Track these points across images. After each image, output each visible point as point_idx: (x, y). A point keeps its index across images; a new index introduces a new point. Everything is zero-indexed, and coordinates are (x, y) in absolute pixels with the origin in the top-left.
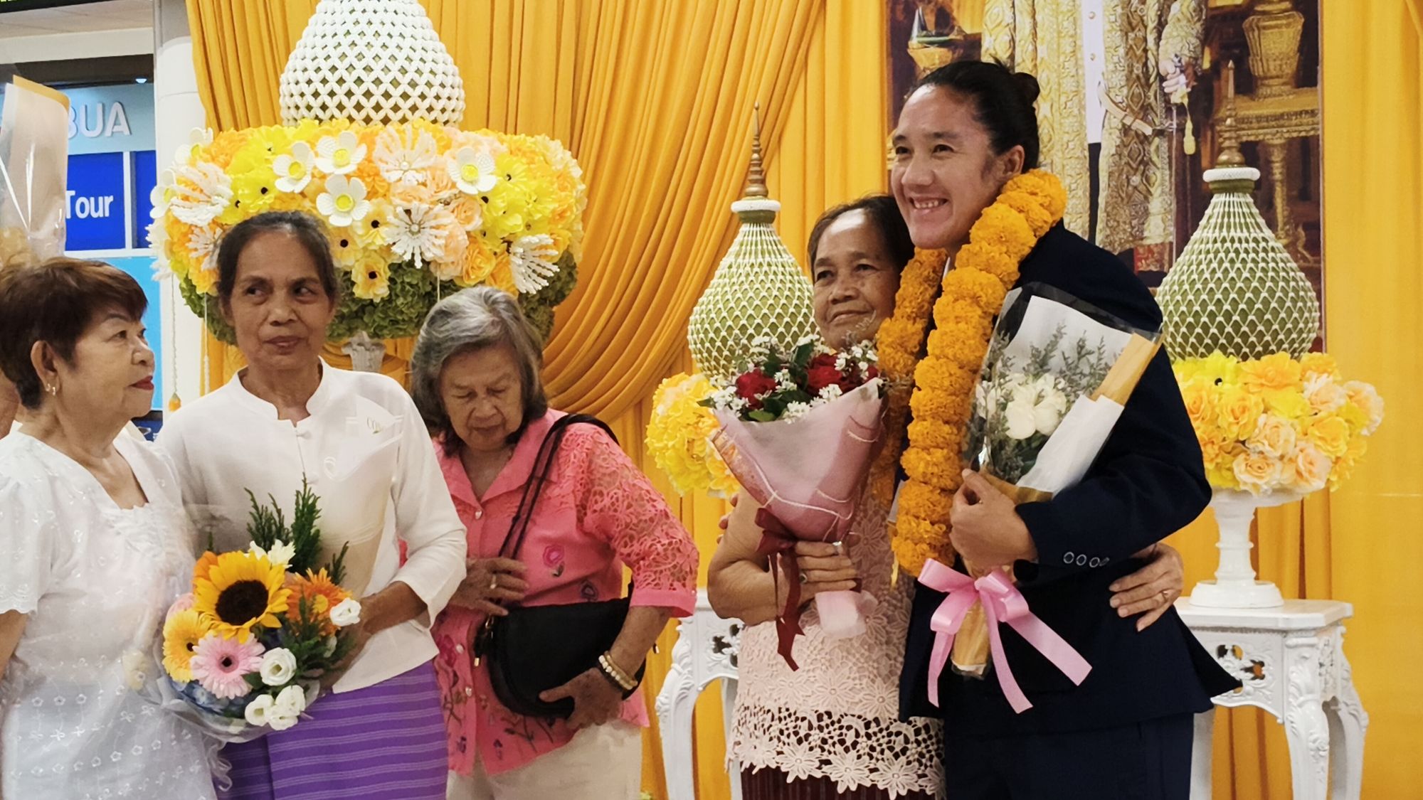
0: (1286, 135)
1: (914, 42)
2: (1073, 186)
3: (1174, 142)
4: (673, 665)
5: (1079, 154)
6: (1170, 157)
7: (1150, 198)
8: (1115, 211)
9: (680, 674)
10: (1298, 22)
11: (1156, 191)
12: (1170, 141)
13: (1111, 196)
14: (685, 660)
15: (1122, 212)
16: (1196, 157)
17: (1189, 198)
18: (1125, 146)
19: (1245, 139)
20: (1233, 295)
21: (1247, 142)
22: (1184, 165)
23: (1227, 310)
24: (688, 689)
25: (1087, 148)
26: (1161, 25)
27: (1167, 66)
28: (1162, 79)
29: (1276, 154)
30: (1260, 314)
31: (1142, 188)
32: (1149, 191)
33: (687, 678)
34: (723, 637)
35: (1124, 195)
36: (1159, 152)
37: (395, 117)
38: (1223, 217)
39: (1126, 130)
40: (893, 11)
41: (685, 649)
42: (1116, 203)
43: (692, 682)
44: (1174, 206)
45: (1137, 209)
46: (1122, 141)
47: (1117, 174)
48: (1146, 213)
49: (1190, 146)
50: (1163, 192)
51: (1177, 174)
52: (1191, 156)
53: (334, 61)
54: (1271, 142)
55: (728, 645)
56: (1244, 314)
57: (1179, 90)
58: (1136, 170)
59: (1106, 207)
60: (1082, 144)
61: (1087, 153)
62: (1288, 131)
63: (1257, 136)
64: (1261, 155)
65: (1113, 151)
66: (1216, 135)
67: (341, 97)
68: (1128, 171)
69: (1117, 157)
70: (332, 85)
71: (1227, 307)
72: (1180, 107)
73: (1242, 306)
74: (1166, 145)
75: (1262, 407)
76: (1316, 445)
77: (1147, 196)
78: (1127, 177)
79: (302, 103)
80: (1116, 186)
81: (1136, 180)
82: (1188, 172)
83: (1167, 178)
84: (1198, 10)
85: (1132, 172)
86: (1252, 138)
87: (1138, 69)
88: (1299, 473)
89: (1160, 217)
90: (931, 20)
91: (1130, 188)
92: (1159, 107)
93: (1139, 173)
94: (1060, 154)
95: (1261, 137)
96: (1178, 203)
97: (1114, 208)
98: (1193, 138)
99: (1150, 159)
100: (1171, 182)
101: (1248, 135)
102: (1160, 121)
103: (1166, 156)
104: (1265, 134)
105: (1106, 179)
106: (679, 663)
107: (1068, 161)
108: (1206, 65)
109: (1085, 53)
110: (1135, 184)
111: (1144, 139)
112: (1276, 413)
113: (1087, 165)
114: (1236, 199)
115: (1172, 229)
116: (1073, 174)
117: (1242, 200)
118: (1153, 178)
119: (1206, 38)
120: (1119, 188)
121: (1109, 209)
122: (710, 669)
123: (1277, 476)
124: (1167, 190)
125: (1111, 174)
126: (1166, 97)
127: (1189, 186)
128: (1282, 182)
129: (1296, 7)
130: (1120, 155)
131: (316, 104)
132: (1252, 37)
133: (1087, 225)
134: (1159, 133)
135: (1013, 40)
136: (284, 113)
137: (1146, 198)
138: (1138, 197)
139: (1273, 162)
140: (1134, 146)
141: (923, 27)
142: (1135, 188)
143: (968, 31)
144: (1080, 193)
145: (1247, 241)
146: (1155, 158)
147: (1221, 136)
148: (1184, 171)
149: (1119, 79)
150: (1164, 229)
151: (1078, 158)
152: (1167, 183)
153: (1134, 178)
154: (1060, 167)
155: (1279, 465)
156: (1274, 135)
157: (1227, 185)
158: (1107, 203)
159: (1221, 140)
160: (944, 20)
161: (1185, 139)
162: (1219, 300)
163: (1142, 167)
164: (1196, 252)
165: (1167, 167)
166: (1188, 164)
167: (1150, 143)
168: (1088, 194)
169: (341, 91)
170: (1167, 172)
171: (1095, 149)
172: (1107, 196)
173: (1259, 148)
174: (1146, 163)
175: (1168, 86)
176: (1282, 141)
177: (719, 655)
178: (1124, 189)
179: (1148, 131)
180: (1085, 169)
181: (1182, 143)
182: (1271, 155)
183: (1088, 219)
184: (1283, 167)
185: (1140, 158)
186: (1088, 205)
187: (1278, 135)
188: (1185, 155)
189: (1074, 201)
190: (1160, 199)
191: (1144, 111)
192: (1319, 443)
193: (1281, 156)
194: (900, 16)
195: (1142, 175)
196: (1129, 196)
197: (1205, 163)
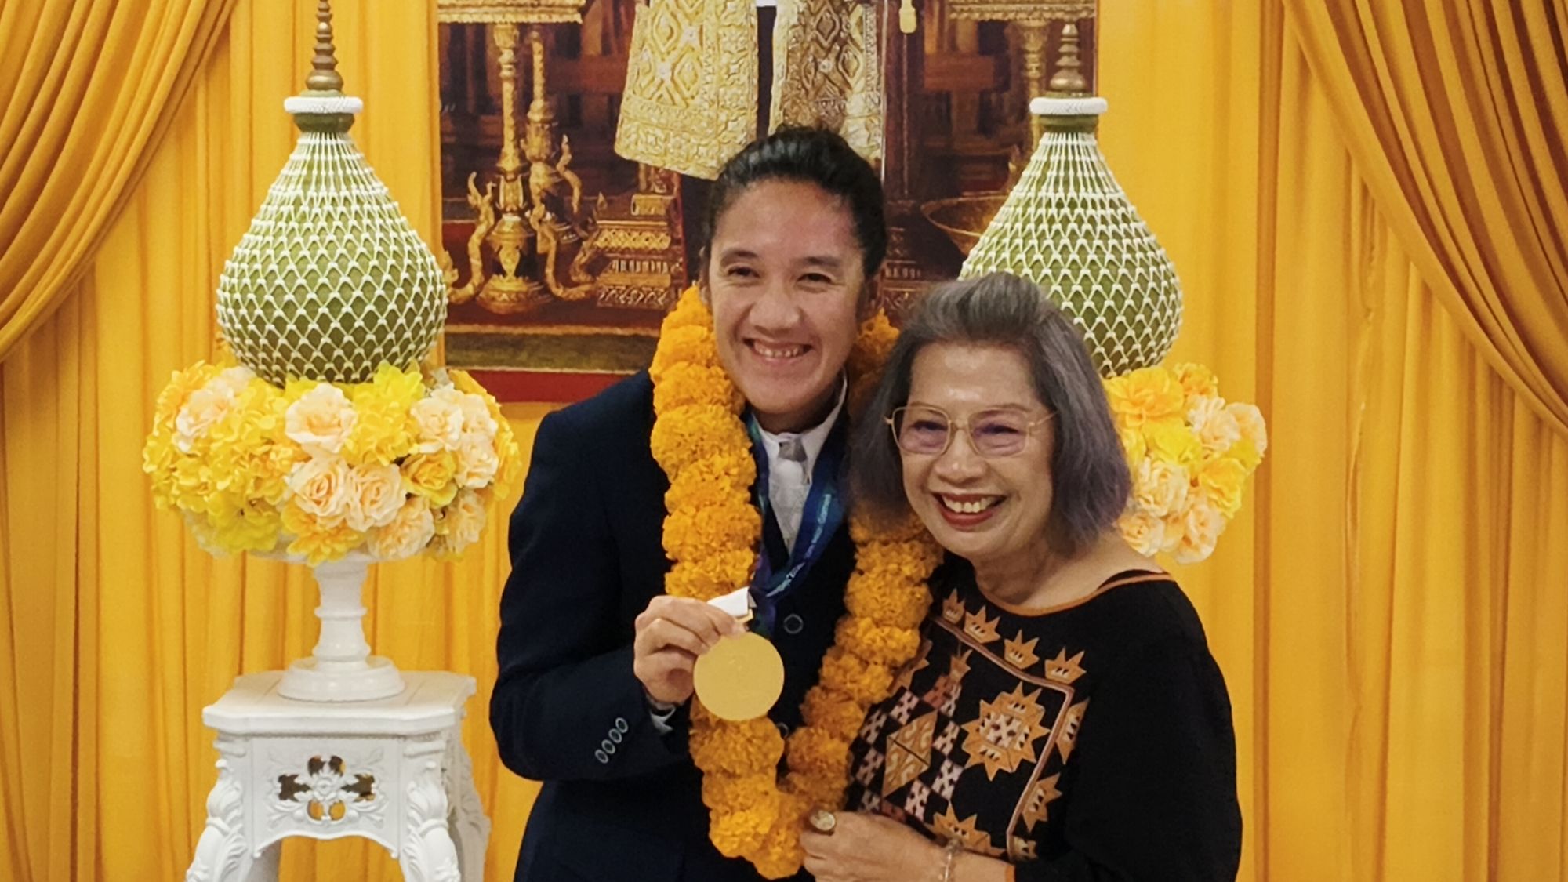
0: (1047, 15)
2: (733, 68)
3: (886, 15)
4: (210, 820)
5: (742, 20)
6: (879, 36)
7: (848, 91)
8: (796, 108)
9: (225, 834)
11: (857, 83)
12: (879, 12)
13: (791, 85)
14: (235, 813)
15: (806, 110)
16: (917, 38)
17: (906, 97)
18: (812, 14)
19: (987, 16)
20: (1096, 287)
21: (991, 21)
22: (900, 48)
23: (1089, 308)
24: (237, 856)
25: (754, 11)
29: (1032, 39)
30: (1131, 313)
31: (835, 77)
32: (847, 84)
33: (237, 840)
34: (295, 776)
35: (809, 86)
36: (862, 26)
38: (1067, 168)
41: (234, 796)
42: (797, 96)
43: (244, 845)
44: (883, 107)
45: (829, 108)
46: (809, 7)
47: (799, 55)
48: (841, 112)
49: (908, 21)
50: (867, 84)
51: (888, 61)
52: (909, 35)
54: (1026, 23)
55: (305, 788)
56: (1111, 313)
58: (829, 50)
59: (783, 101)
60: (747, 7)
61: (754, 21)
62: (1051, 10)
63: (1006, 13)
64: (1012, 41)
65: (794, 21)
66: (947, 8)
68: (816, 51)
69: (800, 29)
71: (1089, 303)
73: (1109, 303)
74: (872, 17)
75: (1144, 448)
76: (1210, 500)
77: (844, 88)
78: (815, 60)
80: (798, 72)
81: (827, 64)
82: (905, 60)
83: (875, 65)
85: (823, 53)
86: (999, 16)
88: (1186, 539)
89: (862, 121)
91: (819, 76)
93: (832, 56)
94: (713, 18)
95: (1011, 16)
96: (889, 101)
97: (794, 103)
98: (913, 10)
99: (850, 36)
100: (879, 71)
101: (994, 12)
103: (873, 33)
104: (1017, 12)
105: (783, 61)
106: (224, 818)
107: (726, 30)
110: (825, 71)
111: (841, 7)
112: (1161, 455)
113: (755, 39)
114: (1081, 142)
115: (880, 140)
116: (733, 49)
117: (1087, 143)
118: (854, 65)
120: (802, 74)
121: (787, 105)
122: (274, 825)
123: (1158, 542)
124: (874, 82)
125: (790, 54)
127: (905, 79)
128: (1039, 80)
130: (805, 26)
133: (754, 126)
137: (842, 92)
138: (832, 91)
139: (1028, 52)
140: (826, 14)
142: (826, 76)
144: (744, 78)
145: (1103, 206)
146: (856, 35)
147: (953, 11)
148: (900, 59)
150: (869, 139)
151: (740, 26)
152: (874, 73)
153: (825, 62)
154: (713, 39)
155: (1161, 525)
156: (1030, 13)
157: (1070, 123)
158: (784, 96)
159: (954, 16)
161: (902, 12)
162: (1077, 293)
163: (837, 47)
164: (1033, 219)
165: (874, 49)
166: (905, 47)
167: (849, 13)
168: (755, 81)
170: (874, 57)
171: (767, 16)
172: (785, 85)
173: (1008, 31)
174: (843, 42)
176: (1042, 23)
177: (288, 802)
178: (811, 77)
180: (752, 45)
181: (897, 16)
182: (1024, 41)
183: (754, 117)
184: (1041, 60)
185: (834, 34)
186: (756, 98)
187: (1036, 14)
188: (901, 34)
189: (734, 89)
190: (864, 95)
192: (1214, 496)
193: (1040, 44)
195: (837, 58)
196: (818, 90)
197: (930, 47)
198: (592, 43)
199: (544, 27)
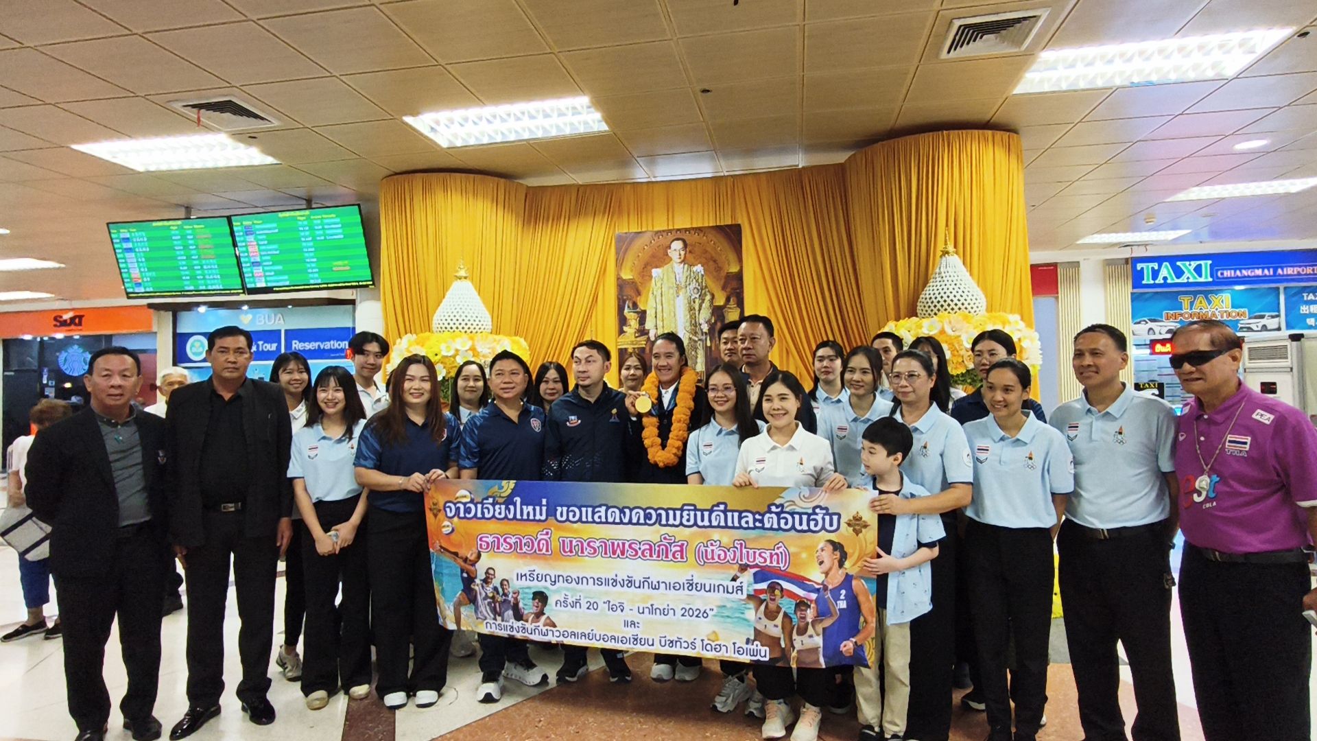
1: (626, 311)
3: (704, 342)
10: (739, 311)
11: (699, 356)
16: (710, 347)
18: (690, 343)
26: (700, 310)
27: (702, 321)
28: (700, 325)
31: (695, 355)
35: (690, 357)
36: (700, 345)
37: (469, 331)
39: (690, 339)
40: (619, 302)
44: (704, 361)
45: (694, 362)
48: (696, 363)
49: (709, 344)
50: (701, 357)
53: (455, 314)
57: (705, 328)
65: (687, 344)
67: (457, 325)
70: (454, 321)
72: (706, 333)
74: (702, 343)
77: (697, 357)
78: (691, 352)
79: (443, 327)
83: (702, 353)
84: (710, 306)
87: (693, 322)
89: (700, 364)
90: (631, 305)
91: (692, 355)
92: (700, 332)
93: (694, 351)
102: (700, 337)
103: (702, 347)
108: (713, 321)
109: (678, 317)
111: (696, 342)
118: (698, 353)
119: (713, 314)
126: (702, 330)
129: (738, 306)
130: (689, 346)
131: (449, 327)
132: (725, 314)
134: (700, 340)
135: (656, 313)
136: (434, 330)
140: (693, 343)
141: (629, 307)
143: (643, 308)
146: (699, 347)
149: (688, 324)
160: (635, 305)
165: (702, 349)
169: (457, 323)
170: (702, 351)
174: (696, 348)
175: (702, 327)
179: (696, 339)
185: (694, 347)
190: (700, 359)
191: (696, 333)
194: (621, 303)
197: (713, 349)
198: (647, 350)
199: (638, 348)
